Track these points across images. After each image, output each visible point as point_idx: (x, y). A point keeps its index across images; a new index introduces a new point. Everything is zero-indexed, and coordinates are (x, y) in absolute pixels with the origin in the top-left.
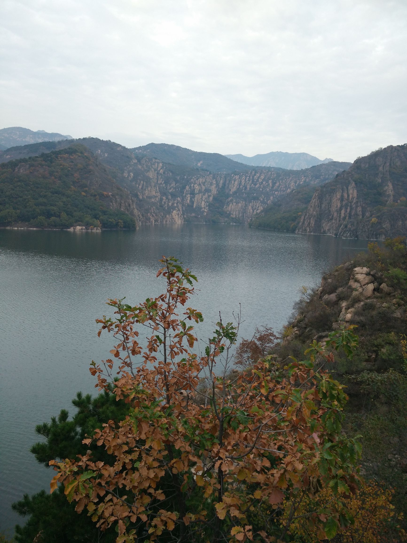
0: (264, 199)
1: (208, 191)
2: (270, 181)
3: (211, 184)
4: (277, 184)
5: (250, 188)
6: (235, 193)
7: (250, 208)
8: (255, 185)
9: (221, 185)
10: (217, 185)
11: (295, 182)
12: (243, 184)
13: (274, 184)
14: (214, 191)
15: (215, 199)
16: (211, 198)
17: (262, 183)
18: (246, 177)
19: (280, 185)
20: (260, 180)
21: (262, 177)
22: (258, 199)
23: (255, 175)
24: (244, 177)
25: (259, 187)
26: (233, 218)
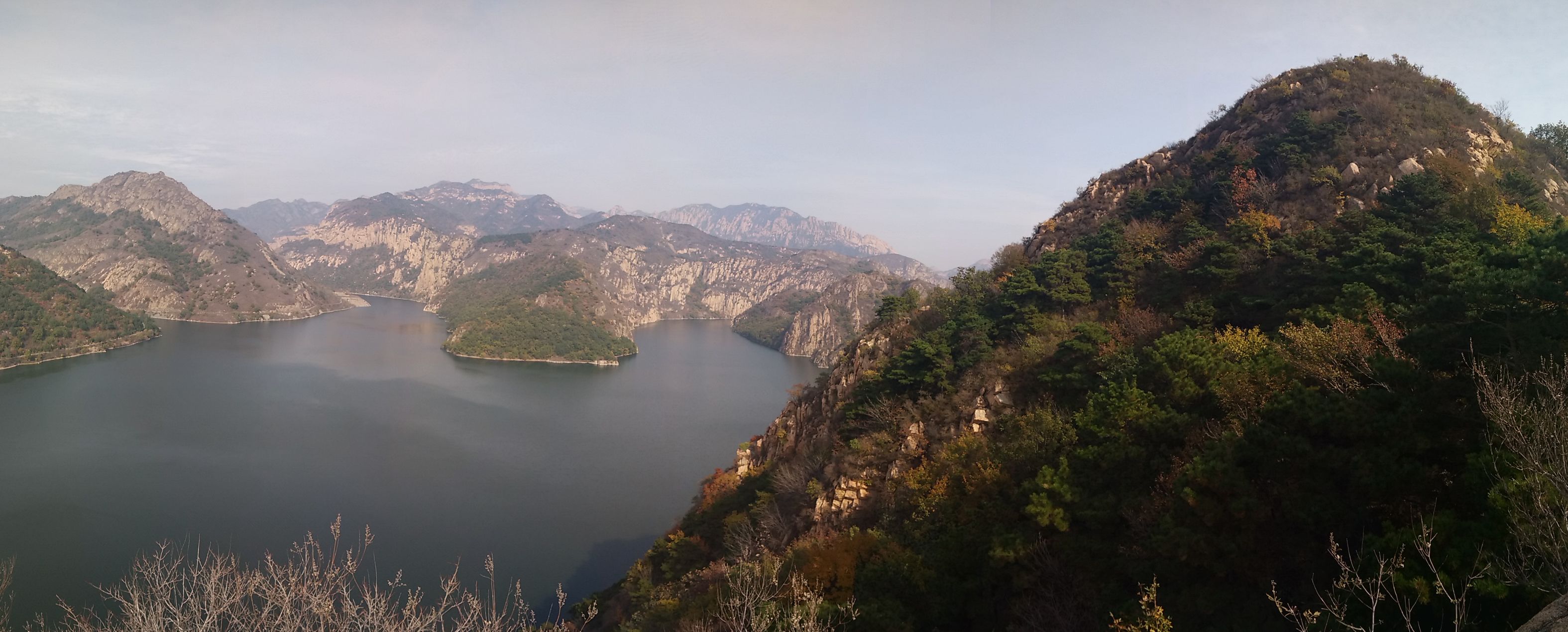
0: (744, 291)
1: (684, 281)
2: (750, 270)
3: (688, 273)
4: (758, 274)
5: (730, 278)
6: (714, 283)
7: (730, 300)
8: (735, 274)
9: (698, 275)
10: (694, 274)
11: (776, 272)
12: (722, 273)
13: (754, 273)
14: (691, 281)
15: (692, 290)
16: (688, 290)
17: (742, 272)
18: (725, 265)
19: (760, 275)
20: (740, 269)
21: (742, 266)
22: (738, 291)
23: (734, 263)
24: (722, 266)
25: (739, 277)
26: (712, 312)
